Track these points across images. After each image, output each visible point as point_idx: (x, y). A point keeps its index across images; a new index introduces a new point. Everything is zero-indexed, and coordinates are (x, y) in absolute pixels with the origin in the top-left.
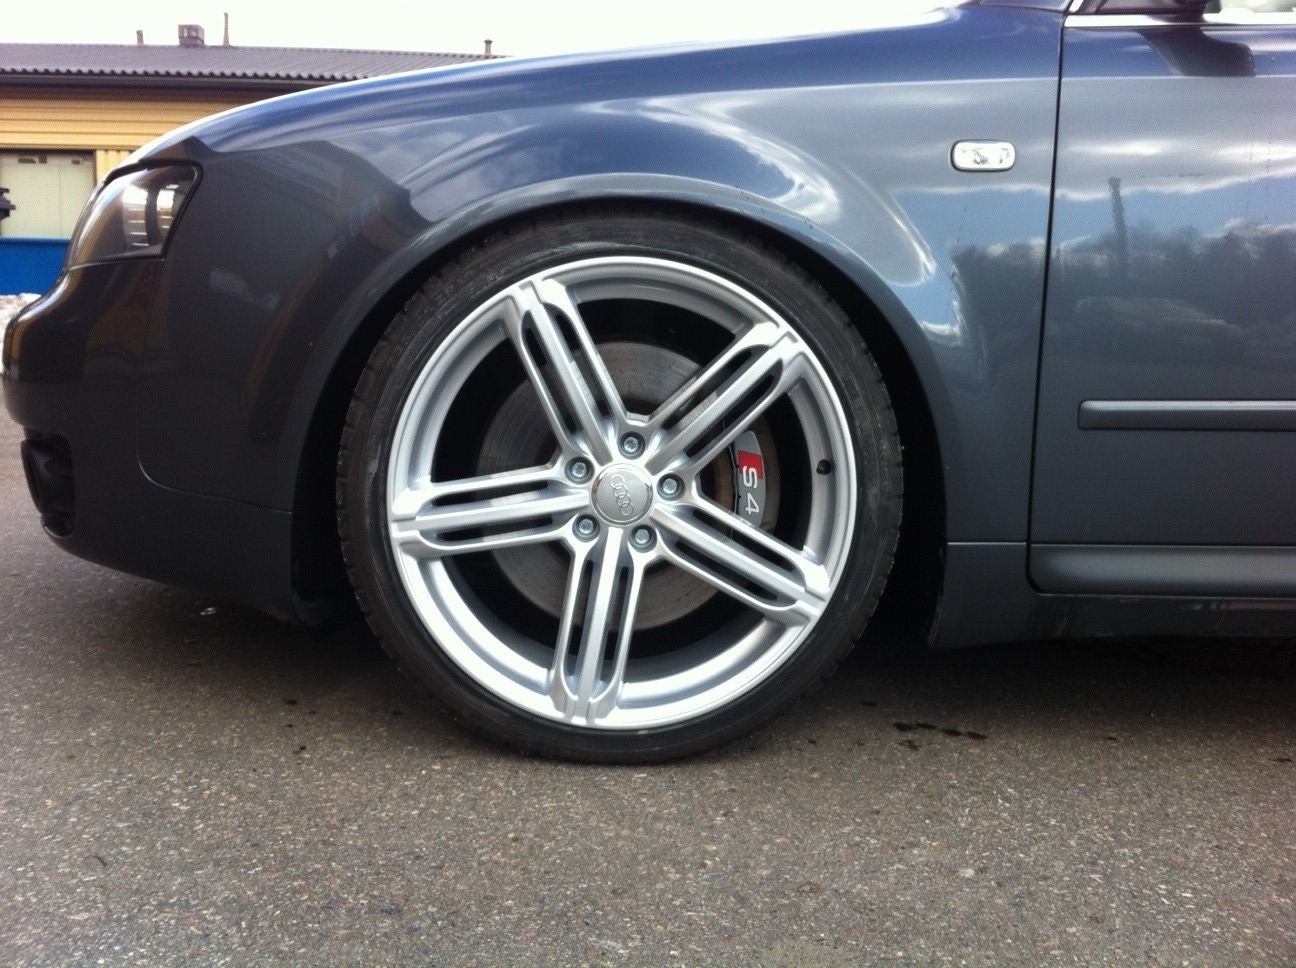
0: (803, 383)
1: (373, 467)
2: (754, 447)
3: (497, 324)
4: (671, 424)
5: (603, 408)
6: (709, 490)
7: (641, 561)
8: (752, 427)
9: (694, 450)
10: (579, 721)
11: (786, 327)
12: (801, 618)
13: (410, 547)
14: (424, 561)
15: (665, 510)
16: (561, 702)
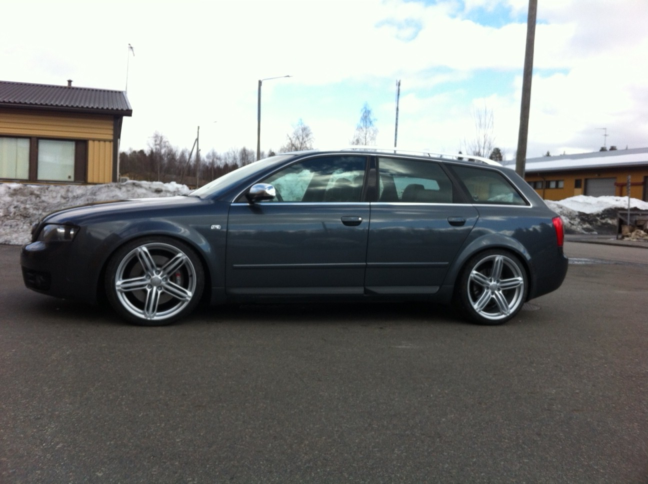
0: (187, 262)
1: (113, 277)
2: (179, 273)
3: (135, 253)
4: (165, 269)
5: (152, 266)
6: (171, 280)
7: (159, 292)
8: (179, 269)
9: (169, 273)
10: (149, 319)
11: (184, 254)
12: (187, 300)
13: (119, 290)
14: (121, 292)
15: (163, 283)
16: (146, 316)
